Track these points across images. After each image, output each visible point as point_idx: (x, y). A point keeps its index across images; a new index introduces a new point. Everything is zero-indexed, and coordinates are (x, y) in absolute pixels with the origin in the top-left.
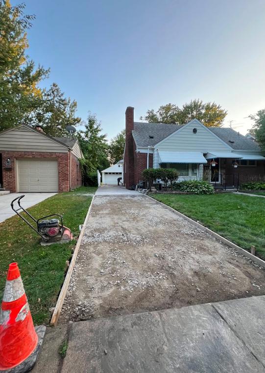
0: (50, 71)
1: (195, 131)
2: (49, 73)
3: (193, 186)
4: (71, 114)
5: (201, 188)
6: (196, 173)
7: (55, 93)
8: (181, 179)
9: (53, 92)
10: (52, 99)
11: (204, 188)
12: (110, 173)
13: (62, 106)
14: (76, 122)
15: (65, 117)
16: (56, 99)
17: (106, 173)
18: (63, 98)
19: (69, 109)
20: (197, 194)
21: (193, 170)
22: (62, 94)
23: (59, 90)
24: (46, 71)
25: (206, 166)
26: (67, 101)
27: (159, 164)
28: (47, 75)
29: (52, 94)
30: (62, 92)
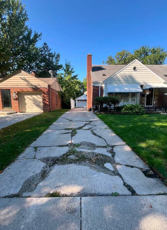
0: (41, 35)
1: (135, 68)
2: (41, 36)
3: (129, 109)
4: (57, 63)
5: (135, 110)
6: (134, 100)
7: (46, 49)
8: (121, 104)
9: (44, 49)
10: (44, 53)
11: (137, 110)
12: (81, 100)
13: (51, 58)
14: (60, 68)
15: (53, 65)
16: (46, 53)
17: (78, 100)
18: (50, 52)
19: (55, 60)
20: (131, 114)
21: (132, 97)
22: (50, 50)
23: (48, 47)
24: (39, 35)
25: (142, 95)
26: (54, 54)
27: (107, 94)
28: (40, 37)
29: (44, 50)
30: (50, 48)
